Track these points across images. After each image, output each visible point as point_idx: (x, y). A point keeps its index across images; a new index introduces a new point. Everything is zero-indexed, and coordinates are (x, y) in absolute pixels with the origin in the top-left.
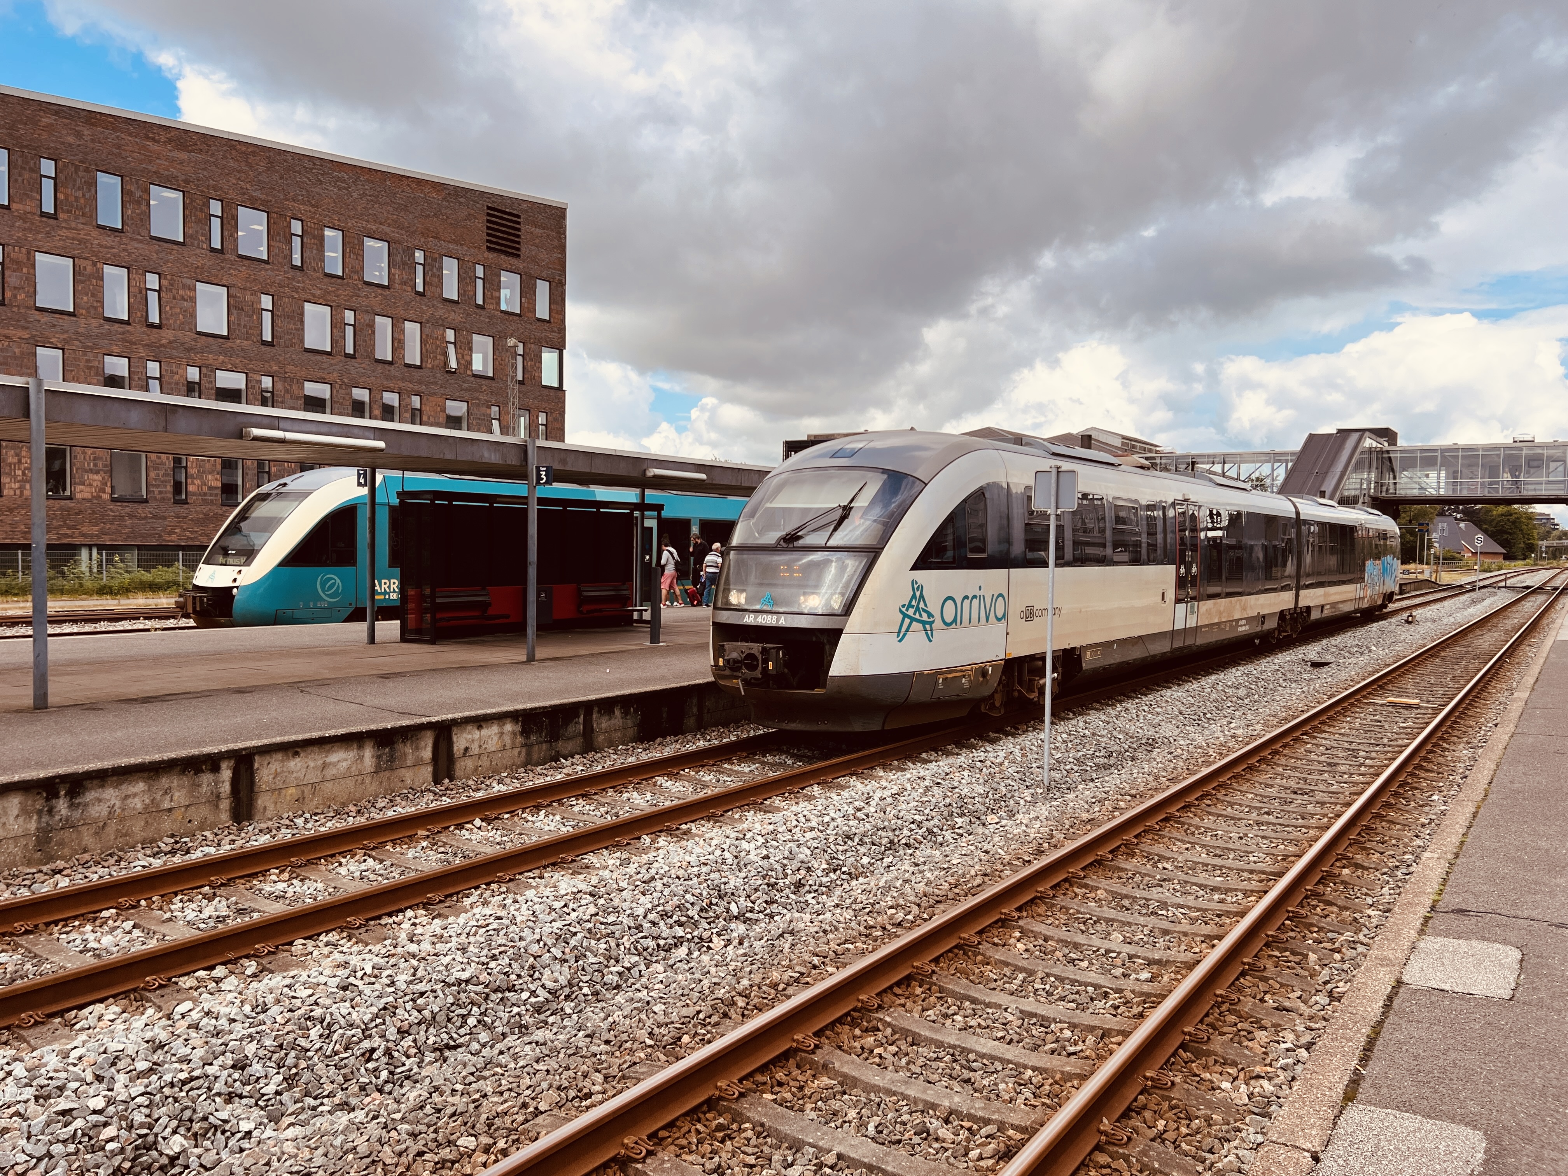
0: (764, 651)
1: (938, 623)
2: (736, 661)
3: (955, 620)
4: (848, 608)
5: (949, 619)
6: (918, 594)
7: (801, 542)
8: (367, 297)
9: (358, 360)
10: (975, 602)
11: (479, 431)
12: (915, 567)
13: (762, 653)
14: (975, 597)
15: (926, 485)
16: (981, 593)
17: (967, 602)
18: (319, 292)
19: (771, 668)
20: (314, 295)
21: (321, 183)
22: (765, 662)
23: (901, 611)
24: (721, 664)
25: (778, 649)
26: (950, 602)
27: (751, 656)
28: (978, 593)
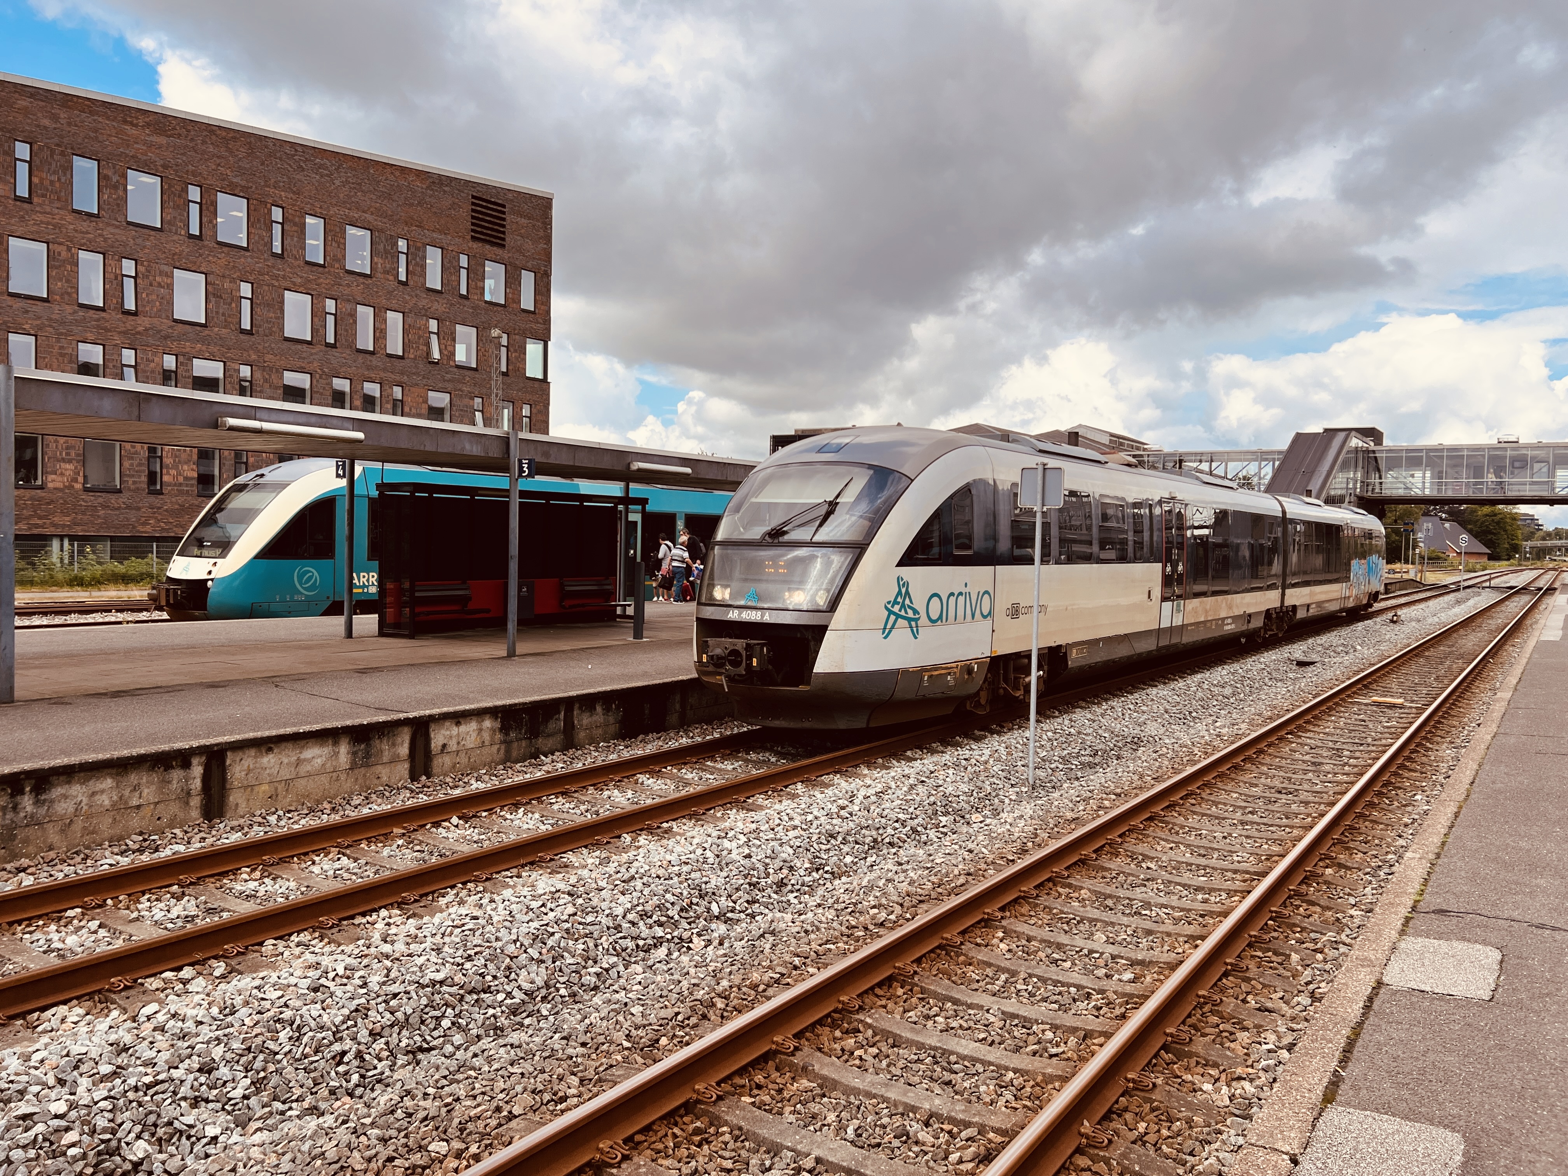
0: (748, 647)
1: (924, 621)
2: (719, 658)
3: (940, 617)
4: (833, 605)
5: (934, 616)
6: (904, 590)
7: (786, 538)
8: (348, 285)
9: (339, 350)
10: (961, 599)
11: (461, 422)
12: (900, 564)
13: (746, 649)
14: (960, 594)
15: (912, 481)
16: (967, 590)
17: (952, 599)
18: (299, 280)
19: (755, 664)
20: (294, 284)
21: (303, 170)
22: (749, 658)
23: (886, 608)
24: (705, 660)
25: (763, 645)
26: (935, 599)
27: (735, 653)
28: (964, 590)
